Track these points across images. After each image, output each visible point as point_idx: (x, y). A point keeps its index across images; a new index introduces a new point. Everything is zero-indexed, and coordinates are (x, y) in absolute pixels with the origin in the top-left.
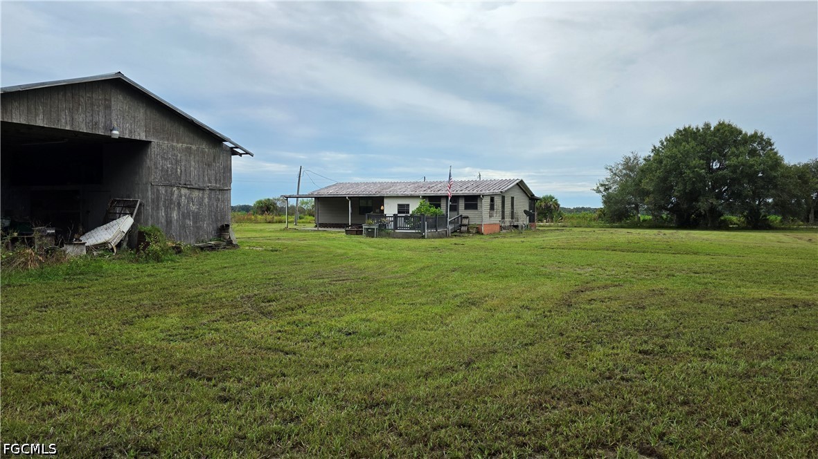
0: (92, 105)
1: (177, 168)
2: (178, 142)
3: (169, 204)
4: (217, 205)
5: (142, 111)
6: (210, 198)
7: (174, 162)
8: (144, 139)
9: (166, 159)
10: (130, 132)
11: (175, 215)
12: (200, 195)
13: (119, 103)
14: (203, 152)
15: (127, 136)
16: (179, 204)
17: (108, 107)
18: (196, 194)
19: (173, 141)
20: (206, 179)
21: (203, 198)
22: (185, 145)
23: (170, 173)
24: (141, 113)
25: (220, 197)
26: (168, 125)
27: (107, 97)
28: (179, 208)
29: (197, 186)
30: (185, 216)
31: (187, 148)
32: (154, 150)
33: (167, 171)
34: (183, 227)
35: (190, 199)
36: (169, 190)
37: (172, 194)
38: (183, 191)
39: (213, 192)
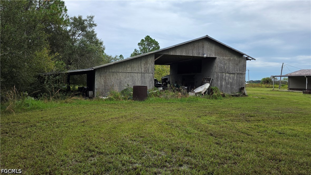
0: (198, 47)
1: (225, 66)
2: (226, 57)
3: (222, 79)
4: (240, 80)
5: (214, 47)
6: (237, 77)
7: (224, 64)
8: (214, 57)
9: (221, 63)
10: (210, 55)
11: (224, 83)
12: (233, 76)
13: (207, 45)
14: (235, 60)
15: (209, 56)
16: (225, 79)
17: (203, 47)
18: (232, 75)
19: (224, 56)
20: (236, 70)
21: (234, 77)
22: (228, 58)
23: (222, 68)
24: (214, 48)
25: (241, 76)
26: (223, 51)
27: (203, 44)
28: (225, 81)
29: (232, 73)
30: (227, 84)
31: (229, 59)
32: (217, 60)
33: (222, 67)
34: (227, 87)
35: (229, 77)
36: (222, 74)
37: (223, 75)
38: (227, 74)
39: (238, 75)
